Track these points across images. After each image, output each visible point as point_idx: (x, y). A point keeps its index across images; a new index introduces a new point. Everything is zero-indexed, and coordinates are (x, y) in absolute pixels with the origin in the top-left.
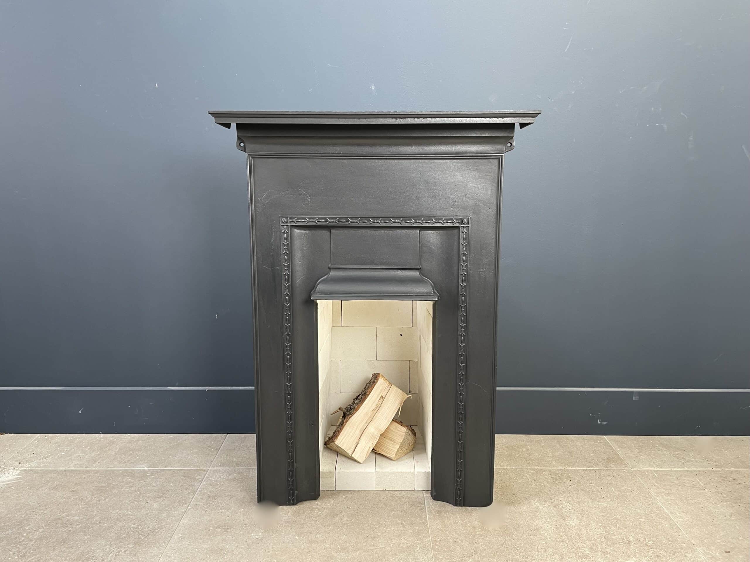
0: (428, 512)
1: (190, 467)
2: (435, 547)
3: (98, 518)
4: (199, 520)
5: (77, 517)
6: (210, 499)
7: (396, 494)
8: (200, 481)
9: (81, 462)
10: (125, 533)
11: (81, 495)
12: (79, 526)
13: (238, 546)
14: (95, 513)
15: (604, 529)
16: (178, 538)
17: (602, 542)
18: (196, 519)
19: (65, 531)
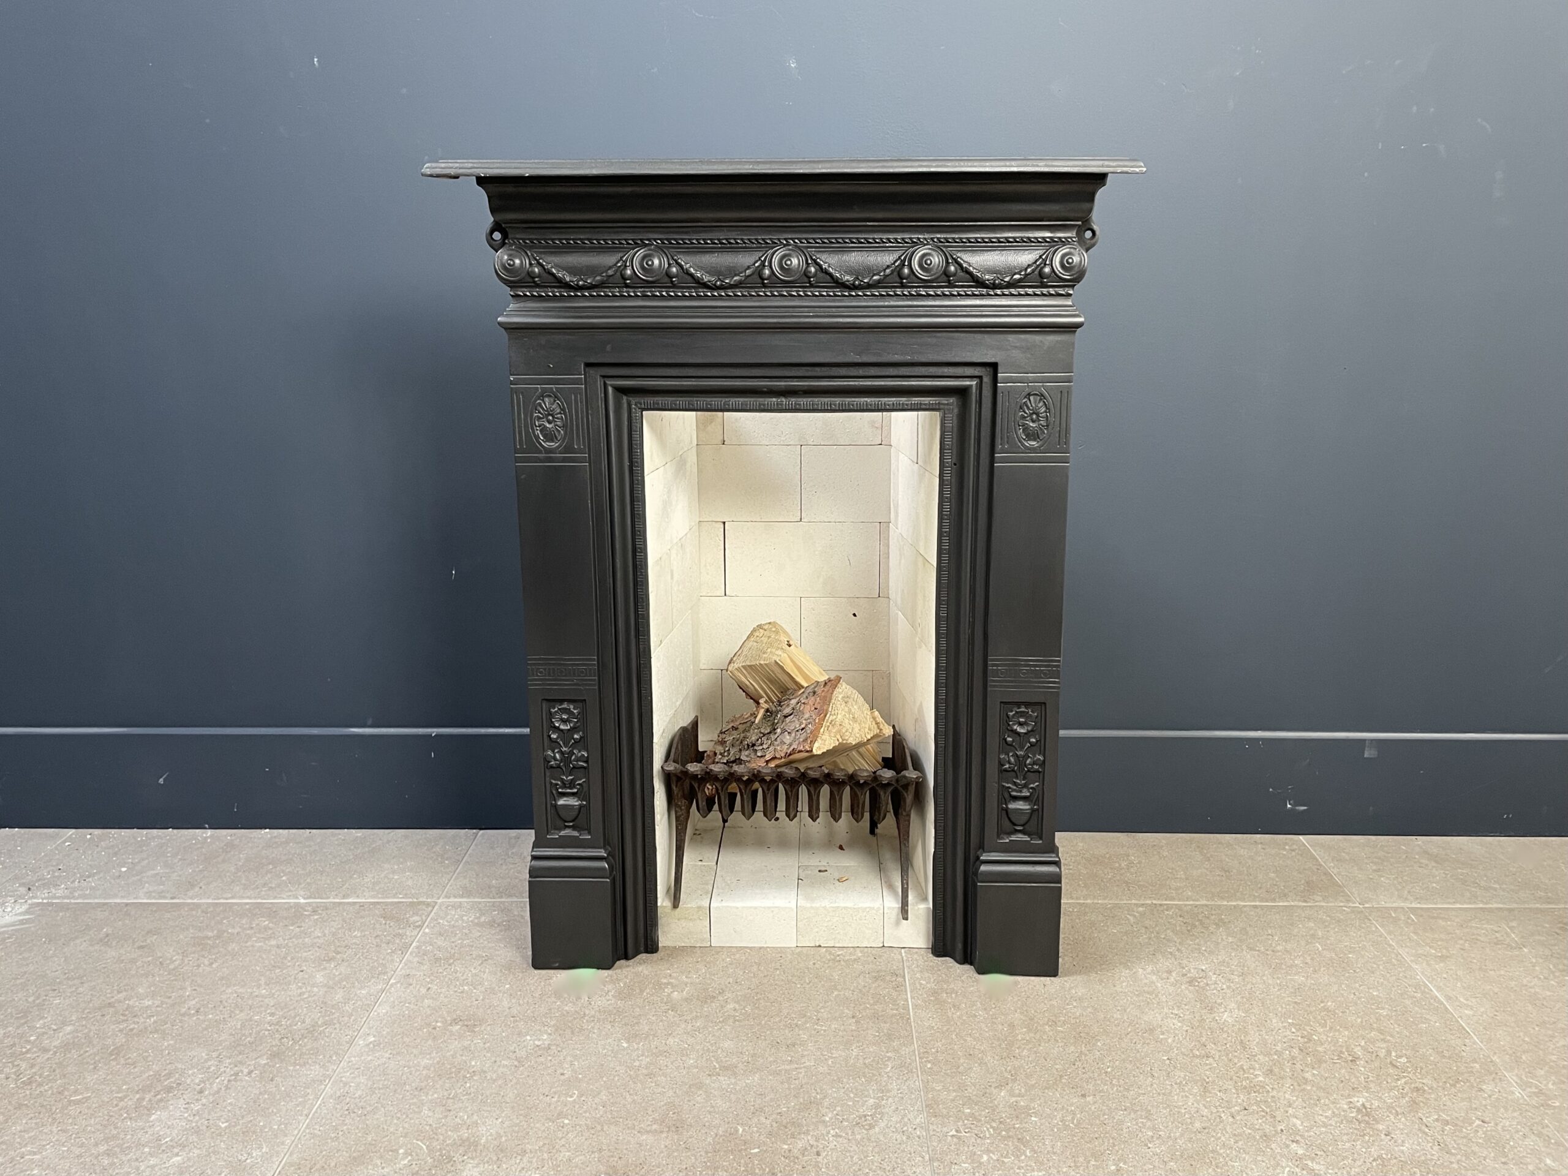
0: (911, 992)
1: (398, 898)
2: (926, 1066)
3: (194, 1002)
4: (412, 1006)
5: (149, 1001)
6: (437, 965)
7: (842, 954)
8: (418, 927)
9: (162, 887)
10: (251, 1034)
11: (159, 954)
12: (152, 1020)
13: (495, 1062)
14: (188, 993)
15: (1297, 1030)
16: (368, 1045)
17: (1293, 1058)
18: (407, 1005)
19: (121, 1031)
